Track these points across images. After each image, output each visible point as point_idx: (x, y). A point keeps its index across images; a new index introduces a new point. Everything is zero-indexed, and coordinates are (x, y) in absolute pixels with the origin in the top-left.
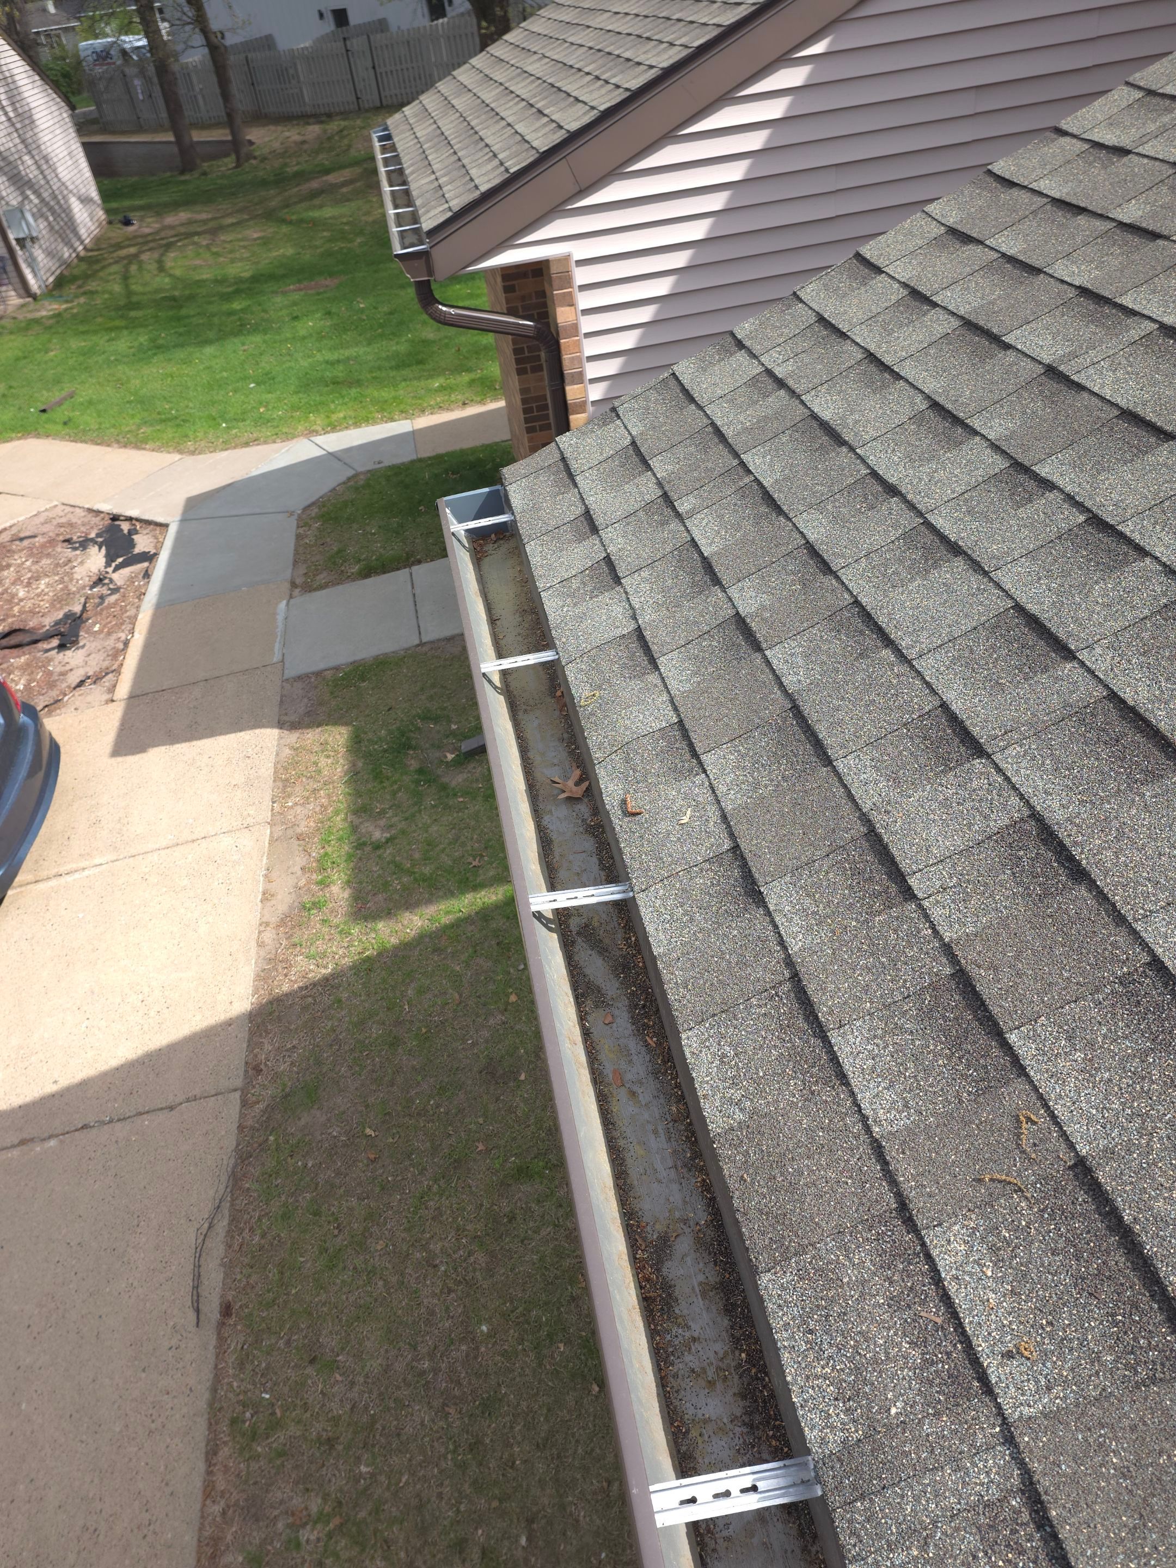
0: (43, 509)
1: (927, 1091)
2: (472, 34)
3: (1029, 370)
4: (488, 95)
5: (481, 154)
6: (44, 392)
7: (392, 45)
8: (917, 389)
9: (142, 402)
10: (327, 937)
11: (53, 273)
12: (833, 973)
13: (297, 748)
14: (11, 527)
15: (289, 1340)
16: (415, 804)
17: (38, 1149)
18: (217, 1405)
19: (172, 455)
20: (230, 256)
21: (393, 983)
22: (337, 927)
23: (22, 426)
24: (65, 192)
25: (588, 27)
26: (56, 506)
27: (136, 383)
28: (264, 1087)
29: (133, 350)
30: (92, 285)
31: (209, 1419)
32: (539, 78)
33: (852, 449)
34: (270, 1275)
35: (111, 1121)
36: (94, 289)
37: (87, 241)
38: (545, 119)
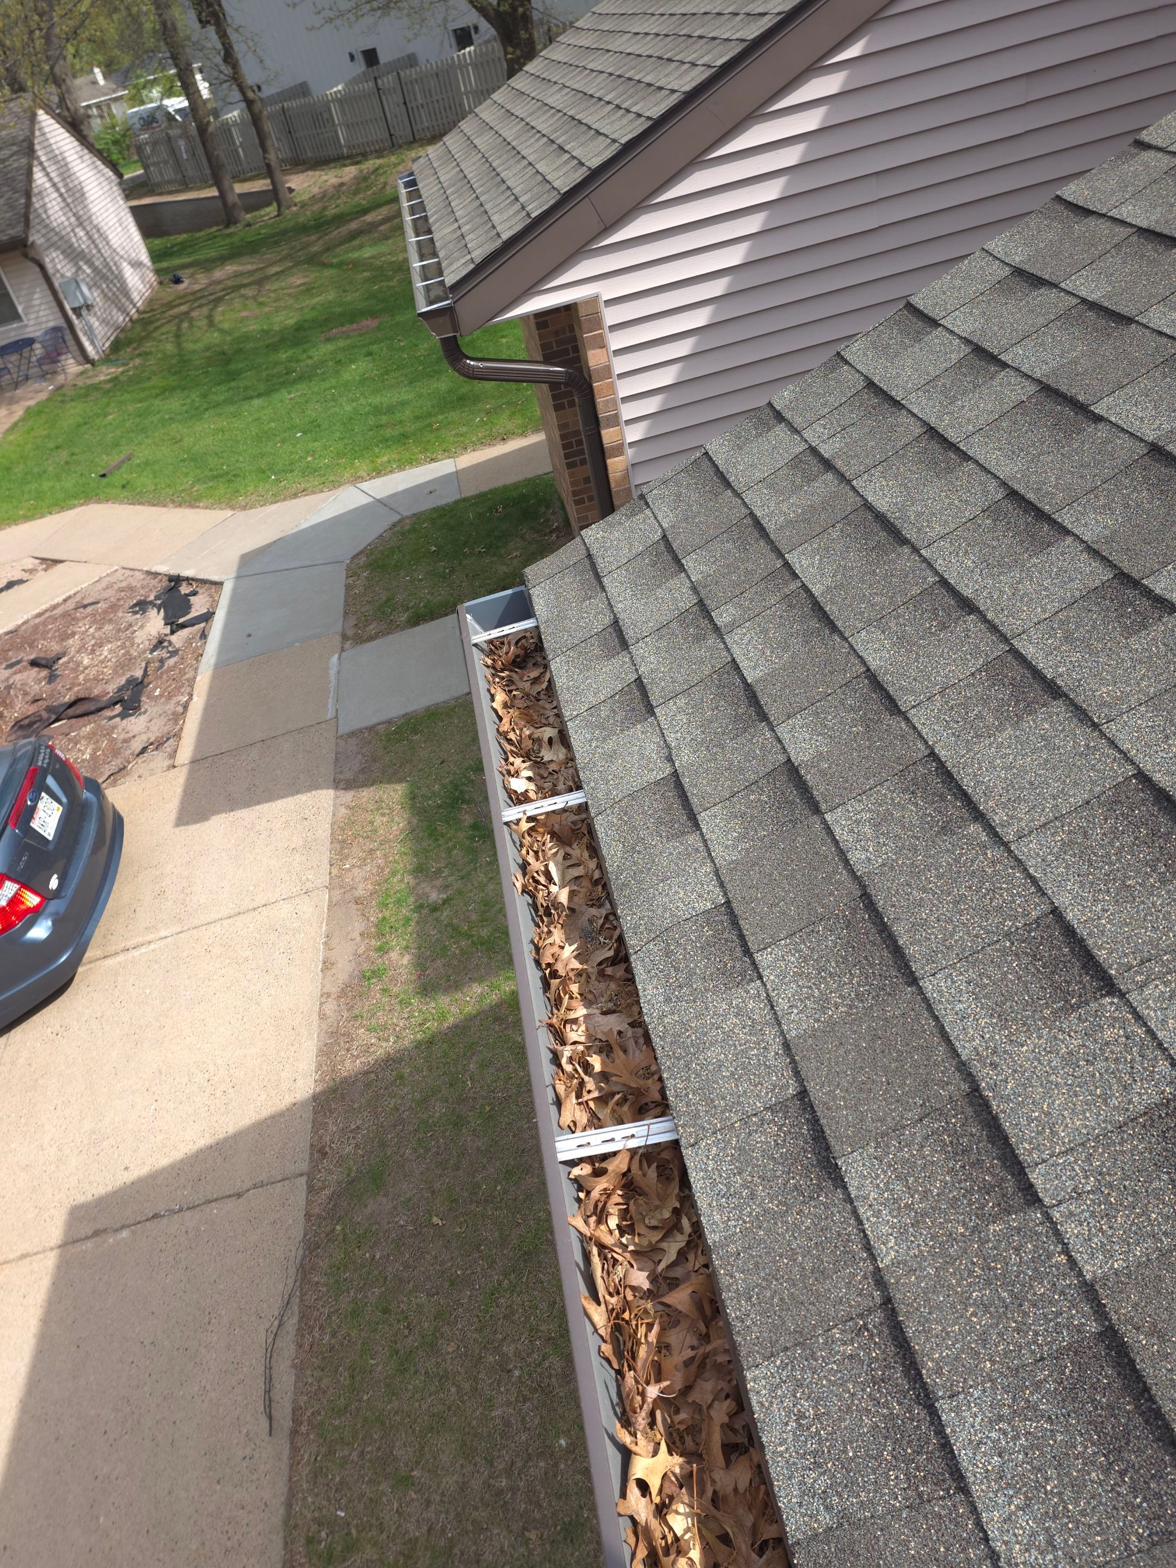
0: (104, 574)
1: (1078, 1522)
2: (499, 59)
3: (1126, 449)
4: (510, 132)
5: (503, 197)
6: (104, 457)
7: (421, 79)
8: (990, 472)
9: (194, 460)
10: (387, 1008)
11: (108, 339)
12: (939, 1307)
13: (353, 807)
14: (75, 594)
15: (363, 1451)
16: (471, 861)
17: (111, 1240)
18: (292, 1522)
19: (224, 512)
20: (274, 305)
21: (454, 1057)
22: (397, 996)
23: (83, 492)
24: (117, 258)
25: (608, 51)
26: (116, 571)
27: (188, 441)
28: (330, 1172)
29: (185, 408)
30: (148, 346)
31: (285, 1537)
32: (559, 111)
33: (916, 550)
34: (342, 1379)
35: (181, 1210)
36: (148, 350)
37: (138, 305)
38: (567, 156)
